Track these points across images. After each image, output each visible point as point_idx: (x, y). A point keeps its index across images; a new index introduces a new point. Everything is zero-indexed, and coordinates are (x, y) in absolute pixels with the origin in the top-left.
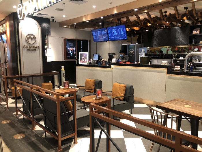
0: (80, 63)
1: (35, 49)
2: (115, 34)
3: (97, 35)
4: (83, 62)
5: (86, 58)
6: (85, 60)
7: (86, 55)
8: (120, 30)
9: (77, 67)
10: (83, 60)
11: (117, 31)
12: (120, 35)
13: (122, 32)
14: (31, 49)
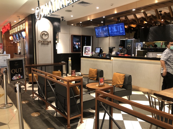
0: (84, 55)
1: (48, 43)
2: (115, 30)
3: (99, 32)
4: (86, 55)
5: (89, 51)
6: (89, 53)
7: (90, 48)
8: (119, 27)
9: (82, 59)
10: (87, 53)
11: (117, 28)
12: (119, 32)
13: (121, 29)
14: (45, 43)
